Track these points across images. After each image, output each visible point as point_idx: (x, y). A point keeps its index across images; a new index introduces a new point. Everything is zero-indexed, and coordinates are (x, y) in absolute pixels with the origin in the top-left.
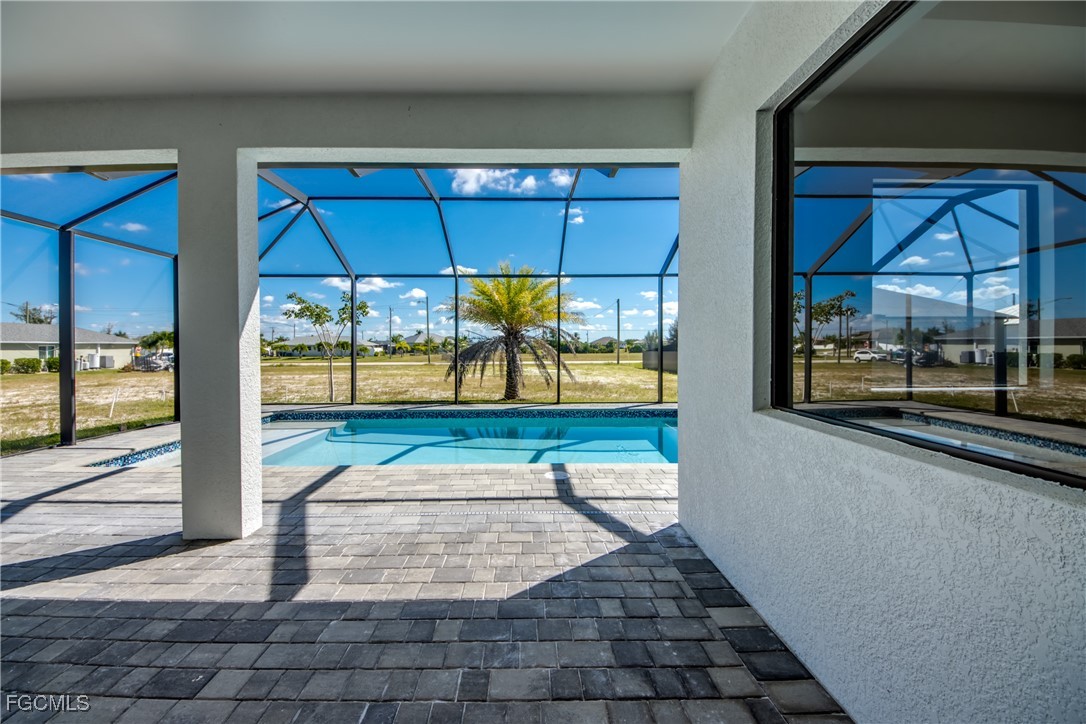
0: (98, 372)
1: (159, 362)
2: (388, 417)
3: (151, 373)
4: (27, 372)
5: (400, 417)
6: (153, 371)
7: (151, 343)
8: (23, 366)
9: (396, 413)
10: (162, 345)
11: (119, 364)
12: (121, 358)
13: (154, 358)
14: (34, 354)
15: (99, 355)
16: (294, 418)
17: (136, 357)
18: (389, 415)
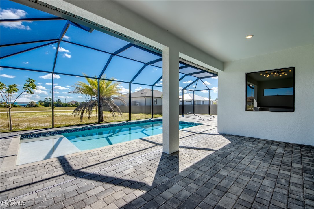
2: (79, 131)
5: (85, 130)
9: (82, 129)
16: (30, 137)
18: (80, 130)
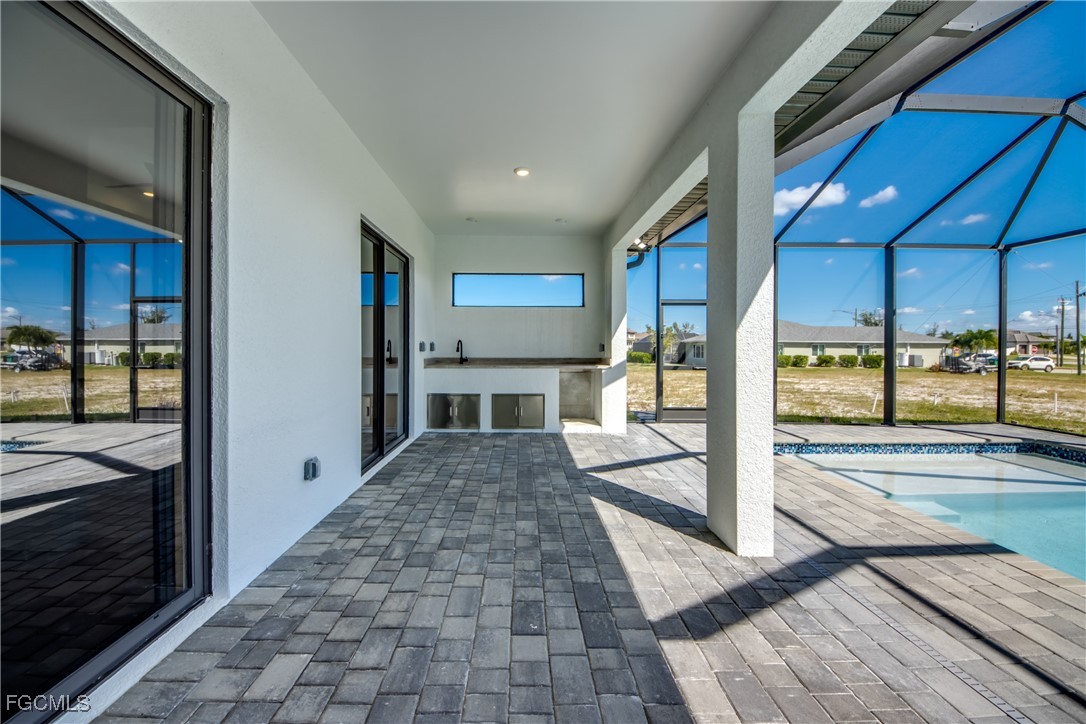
0: (905, 371)
1: (971, 363)
3: (960, 375)
4: (847, 366)
6: (961, 373)
7: (966, 342)
8: (844, 360)
10: (976, 344)
11: (927, 364)
12: (931, 357)
13: (968, 359)
14: (853, 352)
15: (908, 354)
17: (947, 357)
